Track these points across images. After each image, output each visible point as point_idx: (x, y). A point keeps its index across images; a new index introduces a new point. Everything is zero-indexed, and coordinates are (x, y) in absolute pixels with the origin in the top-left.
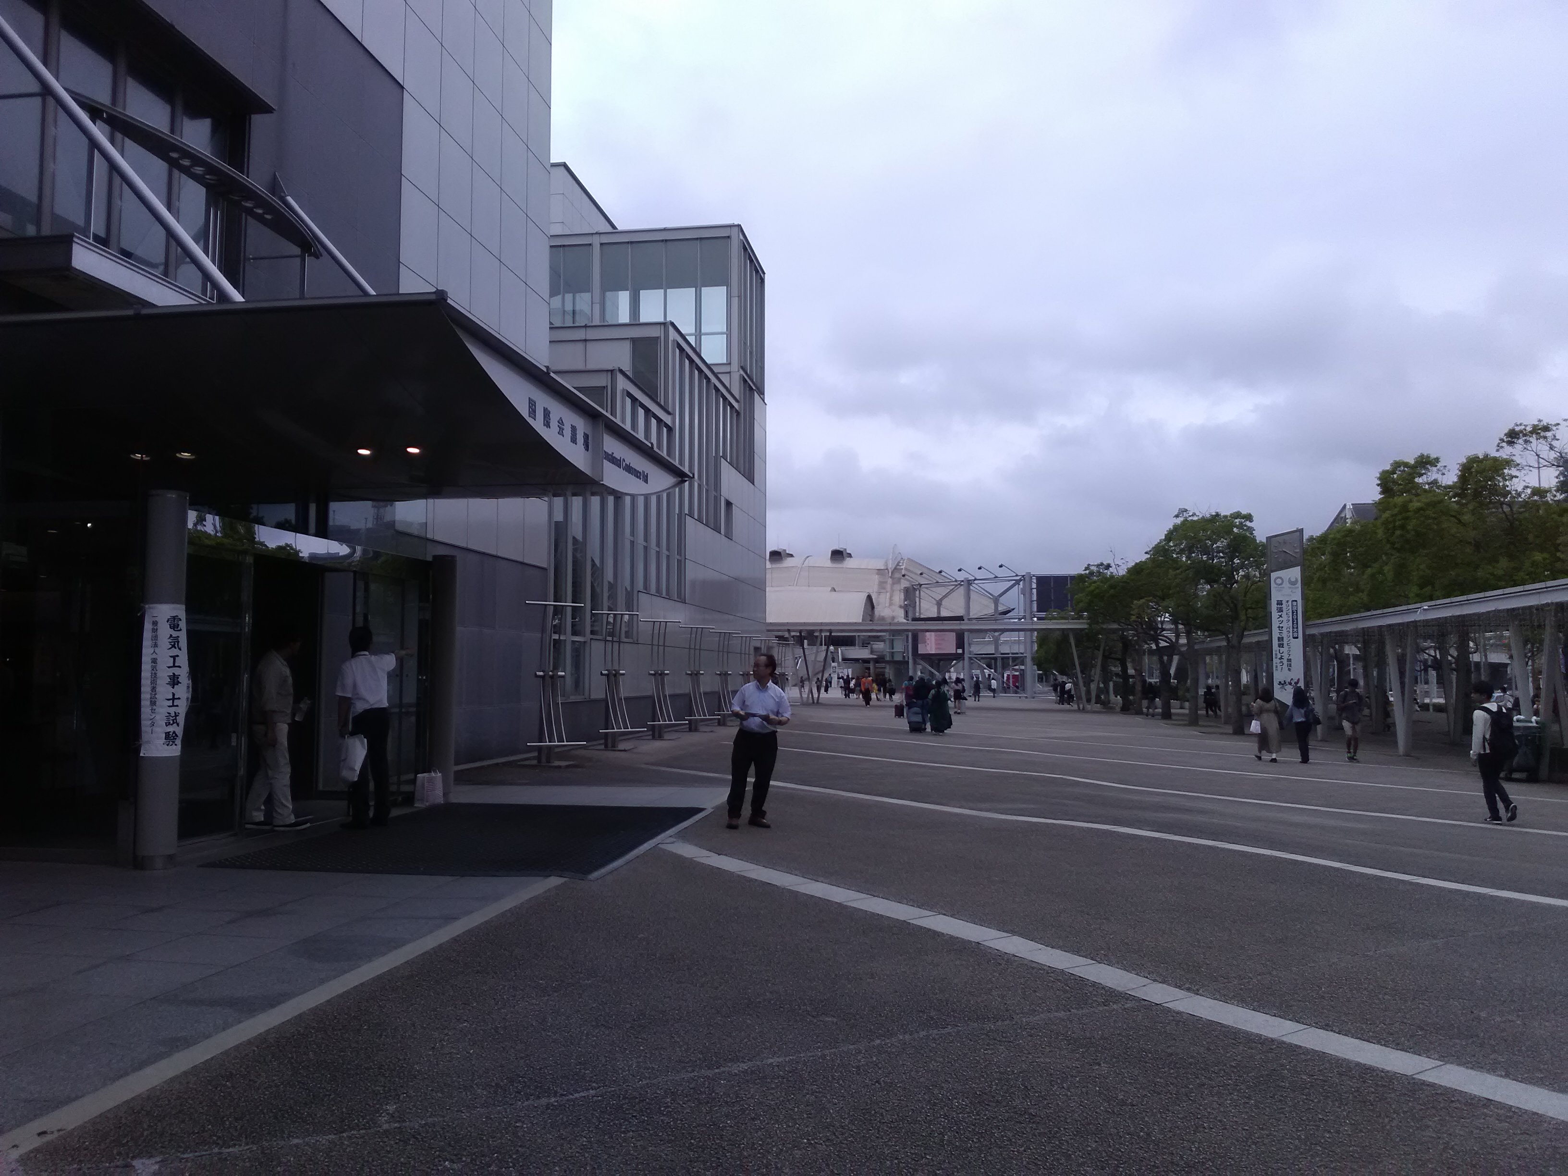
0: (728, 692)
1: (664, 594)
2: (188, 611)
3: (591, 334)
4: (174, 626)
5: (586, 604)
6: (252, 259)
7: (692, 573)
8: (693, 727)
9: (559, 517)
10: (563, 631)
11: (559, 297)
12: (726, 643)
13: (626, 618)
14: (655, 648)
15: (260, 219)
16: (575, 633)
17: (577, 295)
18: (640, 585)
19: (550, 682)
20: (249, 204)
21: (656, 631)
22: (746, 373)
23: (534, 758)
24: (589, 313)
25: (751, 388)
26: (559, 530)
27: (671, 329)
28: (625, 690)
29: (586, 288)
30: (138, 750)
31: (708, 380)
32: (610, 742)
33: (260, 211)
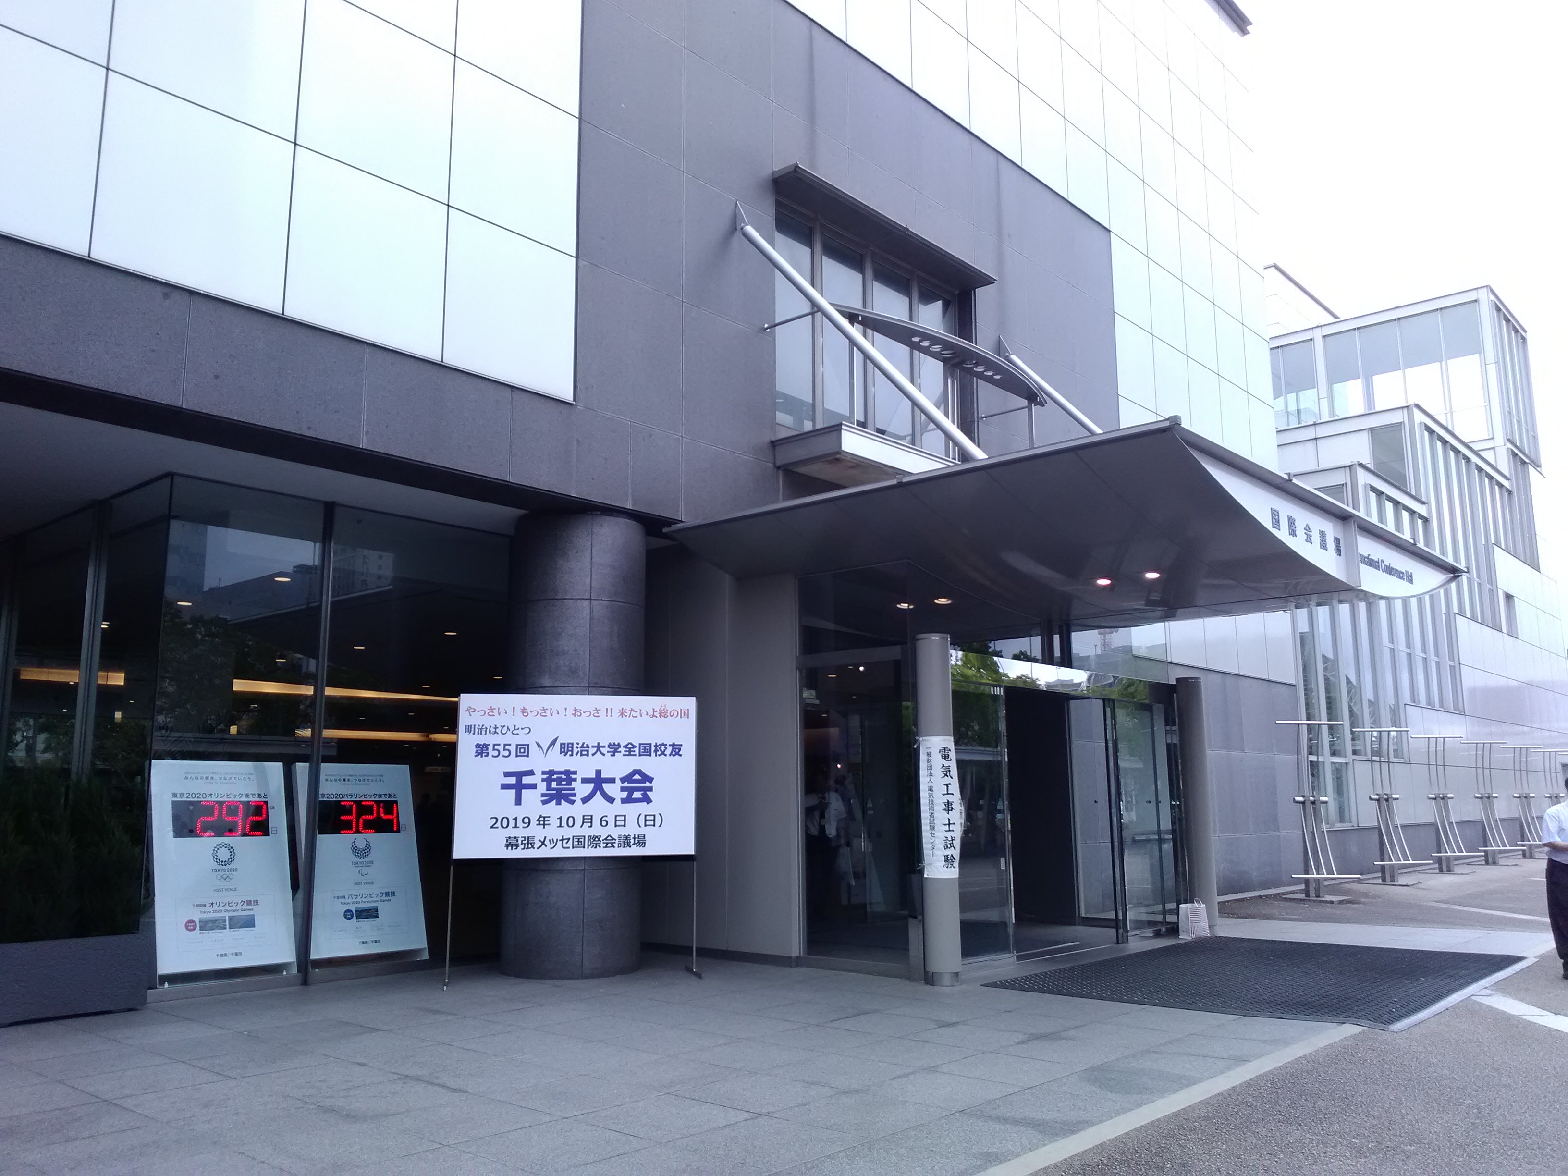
0: (1533, 818)
1: (1437, 706)
2: (956, 743)
3: (1321, 431)
4: (946, 757)
5: (1345, 722)
6: (985, 417)
7: (1470, 679)
8: (1490, 860)
9: (1303, 627)
10: (1320, 753)
11: (1282, 399)
12: (1524, 759)
13: (1393, 734)
14: (1433, 768)
15: (989, 380)
16: (1334, 753)
17: (1301, 394)
18: (1406, 697)
19: (1310, 807)
20: (980, 369)
21: (1432, 749)
22: (1516, 446)
23: (1301, 891)
24: (1317, 412)
25: (1524, 463)
26: (1305, 642)
27: (1416, 412)
28: (1402, 815)
29: (1312, 384)
30: (921, 872)
31: (1468, 460)
32: (1387, 875)
33: (990, 373)
